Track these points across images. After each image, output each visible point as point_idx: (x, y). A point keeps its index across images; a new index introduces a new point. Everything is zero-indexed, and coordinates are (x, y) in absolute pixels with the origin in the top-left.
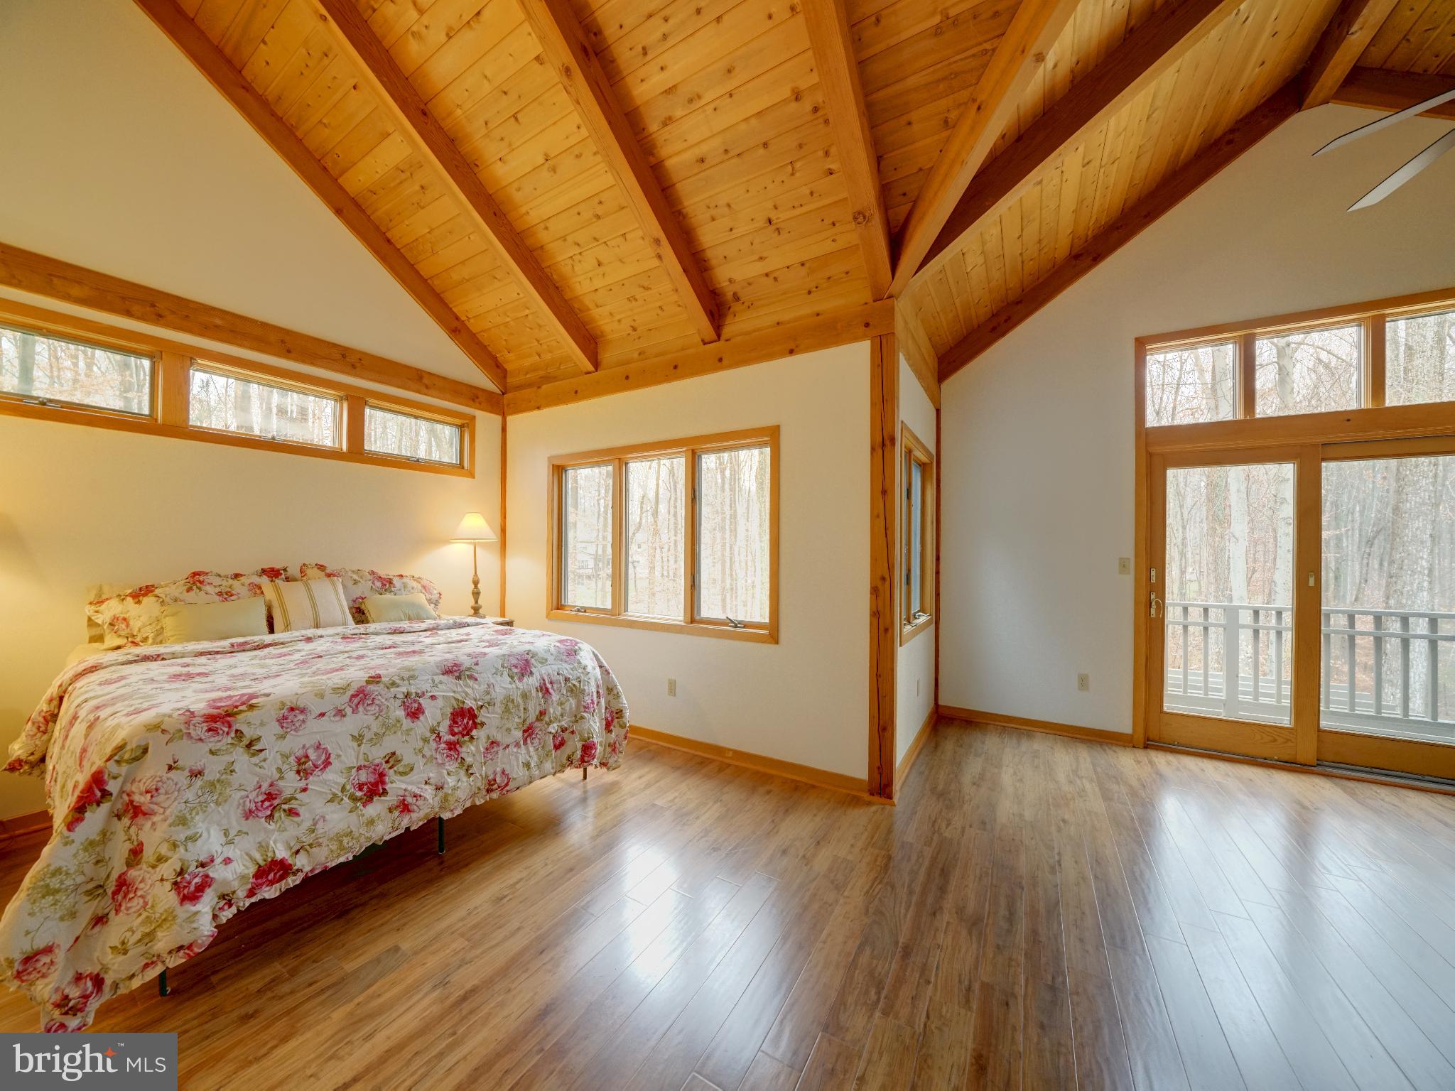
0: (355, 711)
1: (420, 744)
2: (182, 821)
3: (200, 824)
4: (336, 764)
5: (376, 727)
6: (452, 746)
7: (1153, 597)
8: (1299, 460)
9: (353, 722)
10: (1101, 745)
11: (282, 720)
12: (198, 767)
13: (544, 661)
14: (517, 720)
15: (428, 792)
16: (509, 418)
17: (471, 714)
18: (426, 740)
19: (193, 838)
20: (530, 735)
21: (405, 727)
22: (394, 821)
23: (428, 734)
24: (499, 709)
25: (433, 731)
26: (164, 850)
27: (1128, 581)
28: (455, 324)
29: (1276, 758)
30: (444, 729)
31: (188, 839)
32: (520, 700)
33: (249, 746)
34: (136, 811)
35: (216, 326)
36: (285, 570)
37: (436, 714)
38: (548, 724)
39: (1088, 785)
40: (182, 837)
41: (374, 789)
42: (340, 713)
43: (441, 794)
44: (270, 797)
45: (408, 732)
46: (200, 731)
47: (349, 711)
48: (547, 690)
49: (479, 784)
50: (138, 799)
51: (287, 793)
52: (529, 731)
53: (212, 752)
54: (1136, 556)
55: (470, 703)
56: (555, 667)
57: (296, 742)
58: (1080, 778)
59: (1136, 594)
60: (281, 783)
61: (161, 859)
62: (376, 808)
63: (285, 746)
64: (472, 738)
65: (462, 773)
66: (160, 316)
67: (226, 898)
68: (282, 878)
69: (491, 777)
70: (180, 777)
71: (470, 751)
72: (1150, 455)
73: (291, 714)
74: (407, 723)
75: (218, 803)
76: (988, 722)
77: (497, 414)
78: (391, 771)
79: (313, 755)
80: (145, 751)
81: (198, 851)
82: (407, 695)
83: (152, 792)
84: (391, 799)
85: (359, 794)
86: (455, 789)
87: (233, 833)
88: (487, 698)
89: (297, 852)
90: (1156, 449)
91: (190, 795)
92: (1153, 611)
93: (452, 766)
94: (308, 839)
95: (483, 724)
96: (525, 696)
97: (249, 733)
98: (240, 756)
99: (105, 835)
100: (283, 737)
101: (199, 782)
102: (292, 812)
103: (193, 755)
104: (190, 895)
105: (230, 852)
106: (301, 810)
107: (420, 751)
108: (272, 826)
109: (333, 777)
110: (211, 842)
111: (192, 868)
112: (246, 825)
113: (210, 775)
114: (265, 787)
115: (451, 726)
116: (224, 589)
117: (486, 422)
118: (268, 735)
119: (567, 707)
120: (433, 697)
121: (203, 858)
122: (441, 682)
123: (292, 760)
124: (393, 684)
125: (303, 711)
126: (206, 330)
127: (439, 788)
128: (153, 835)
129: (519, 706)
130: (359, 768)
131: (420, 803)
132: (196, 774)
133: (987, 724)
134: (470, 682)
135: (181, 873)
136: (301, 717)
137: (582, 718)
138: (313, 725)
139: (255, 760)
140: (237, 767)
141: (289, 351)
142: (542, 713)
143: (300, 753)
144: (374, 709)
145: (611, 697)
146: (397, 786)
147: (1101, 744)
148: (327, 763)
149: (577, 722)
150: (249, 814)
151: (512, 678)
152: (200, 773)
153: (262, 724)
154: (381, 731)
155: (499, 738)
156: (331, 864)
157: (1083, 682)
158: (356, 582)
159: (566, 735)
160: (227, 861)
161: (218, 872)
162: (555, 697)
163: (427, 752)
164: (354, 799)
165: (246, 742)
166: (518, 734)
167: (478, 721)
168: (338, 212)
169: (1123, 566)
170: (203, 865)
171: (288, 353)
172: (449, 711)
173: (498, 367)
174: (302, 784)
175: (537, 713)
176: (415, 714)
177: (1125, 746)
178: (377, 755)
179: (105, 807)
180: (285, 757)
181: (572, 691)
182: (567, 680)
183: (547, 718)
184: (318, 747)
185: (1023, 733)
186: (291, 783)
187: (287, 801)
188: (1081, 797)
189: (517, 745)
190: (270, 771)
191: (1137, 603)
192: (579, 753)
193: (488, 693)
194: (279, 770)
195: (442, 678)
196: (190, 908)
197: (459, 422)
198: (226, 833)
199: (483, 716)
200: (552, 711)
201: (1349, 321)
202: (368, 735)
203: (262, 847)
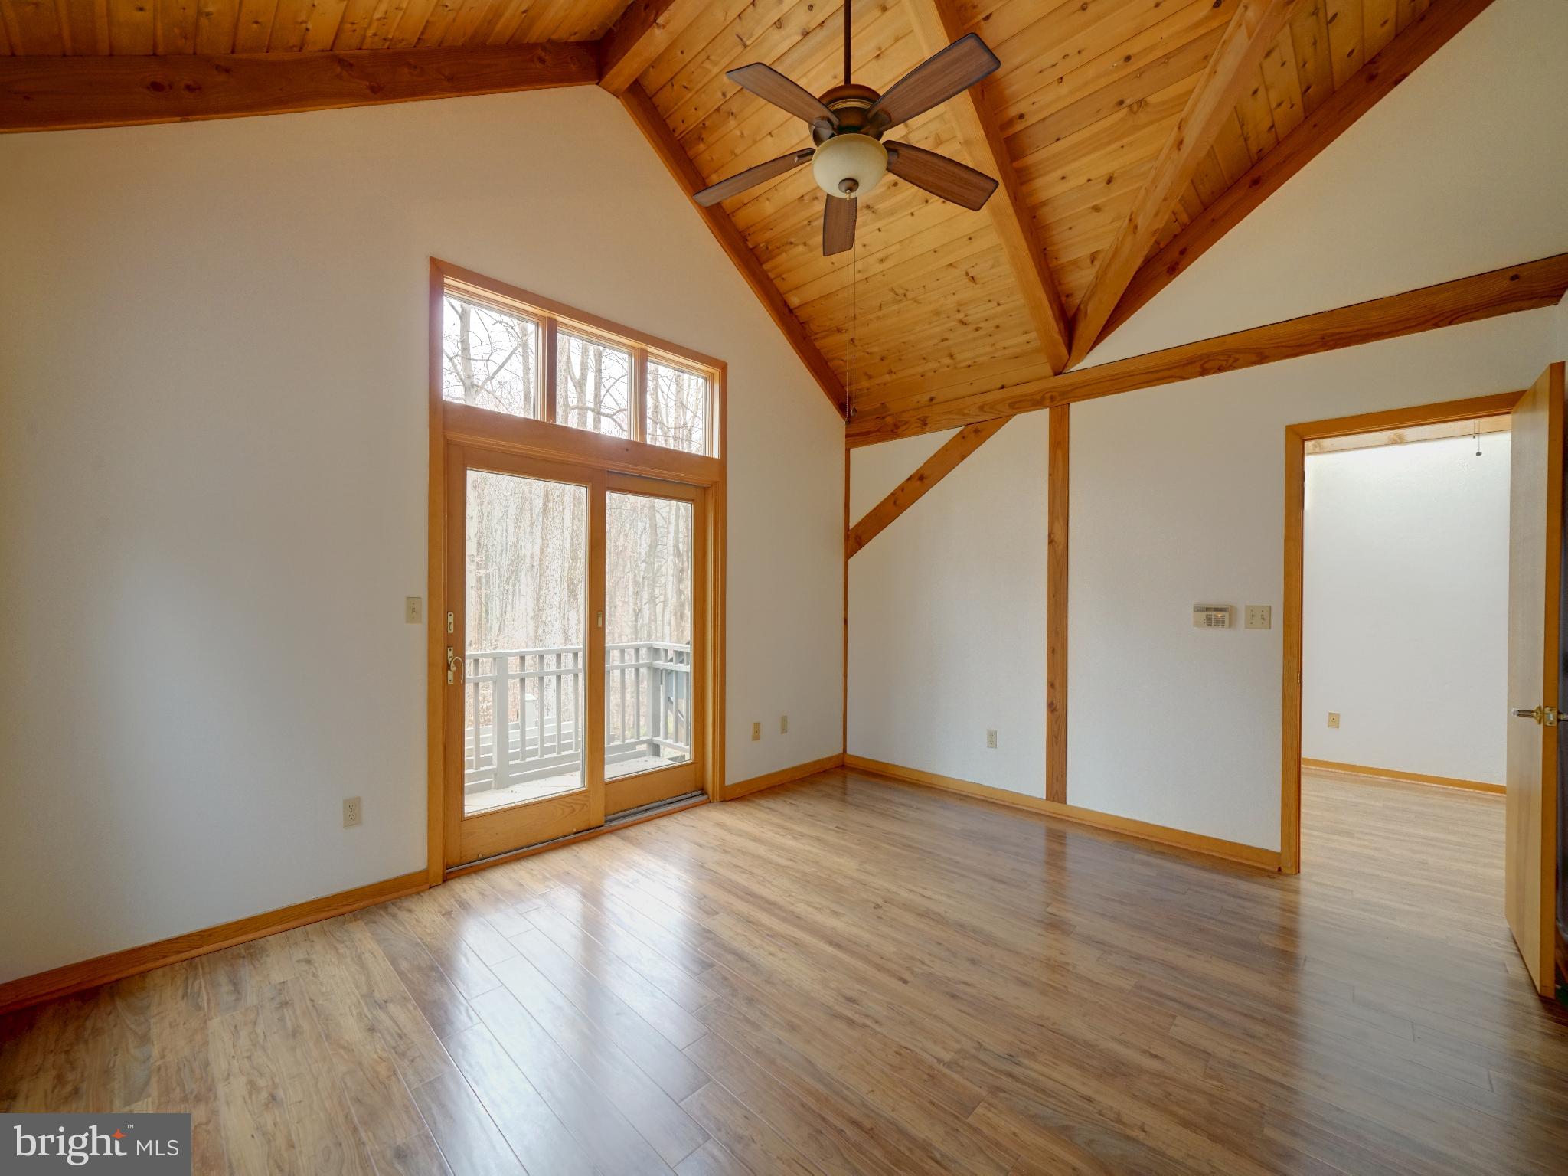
7: (450, 654)
8: (591, 484)
10: (385, 908)
27: (419, 633)
29: (575, 830)
39: (403, 1017)
54: (431, 594)
58: (382, 1005)
59: (430, 652)
72: (448, 444)
76: (143, 968)
90: (456, 436)
92: (451, 675)
133: (143, 974)
147: (383, 906)
157: (352, 812)
169: (412, 610)
177: (418, 893)
185: (240, 956)
188: (403, 1055)
191: (431, 665)
201: (623, 345)
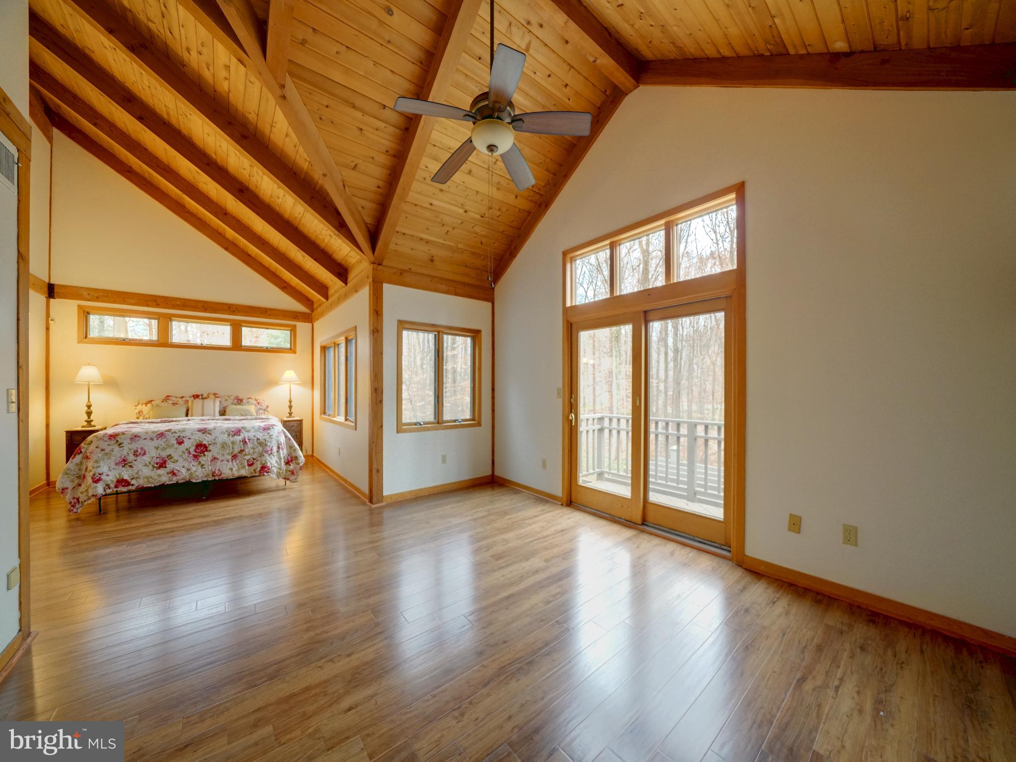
0: (157, 439)
1: (182, 454)
2: (97, 462)
3: (102, 463)
4: (147, 454)
5: (164, 445)
6: (195, 456)
9: (156, 443)
11: (131, 439)
12: (103, 448)
13: (249, 431)
14: (228, 451)
15: (184, 471)
16: (315, 324)
17: (205, 446)
18: (184, 452)
19: (98, 467)
20: (235, 458)
21: (175, 447)
22: (170, 478)
23: (185, 451)
24: (219, 446)
25: (187, 450)
26: (91, 468)
28: (285, 285)
30: (192, 450)
31: (97, 467)
32: (231, 445)
33: (120, 445)
34: (87, 458)
35: (178, 305)
36: (202, 395)
37: (189, 444)
38: (245, 455)
40: (96, 466)
41: (162, 465)
42: (152, 439)
43: (189, 472)
44: (124, 460)
45: (177, 449)
46: (106, 439)
47: (155, 439)
48: (246, 442)
49: (208, 472)
50: (88, 454)
51: (130, 461)
52: (234, 457)
53: (108, 445)
54: (564, 386)
55: (205, 442)
56: (254, 434)
57: (135, 446)
59: (563, 410)
60: (128, 457)
61: (91, 471)
62: (161, 471)
63: (131, 446)
64: (205, 455)
65: (199, 467)
66: (158, 305)
67: (108, 486)
68: (127, 486)
69: (214, 471)
70: (98, 450)
71: (202, 459)
73: (135, 437)
74: (176, 446)
75: (108, 459)
77: (308, 322)
78: (169, 461)
79: (139, 451)
80: (92, 442)
81: (100, 470)
82: (179, 437)
83: (91, 453)
84: (168, 470)
85: (156, 466)
86: (195, 471)
87: (111, 468)
88: (214, 442)
89: (133, 479)
91: (100, 455)
93: (195, 463)
94: (136, 476)
95: (210, 451)
96: (233, 443)
97: (120, 441)
98: (116, 448)
99: (81, 463)
100: (131, 444)
101: (103, 452)
102: (131, 466)
103: (103, 445)
104: (96, 481)
105: (109, 473)
106: (134, 466)
107: (181, 456)
108: (124, 469)
109: (146, 458)
110: (104, 469)
111: (97, 474)
112: (116, 467)
113: (107, 451)
114: (123, 457)
115: (195, 449)
116: (175, 402)
117: (302, 327)
118: (126, 443)
119: (257, 450)
120: (189, 439)
121: (101, 472)
122: (195, 434)
123: (132, 451)
124: (175, 432)
125: (139, 437)
126: (174, 307)
127: (188, 470)
128: (90, 464)
129: (229, 447)
130: (157, 458)
131: (180, 473)
132: (103, 450)
134: (208, 435)
135: (94, 475)
136: (138, 439)
137: (263, 455)
138: (141, 441)
139: (121, 449)
140: (114, 450)
141: (206, 310)
142: (242, 451)
143: (135, 449)
144: (165, 440)
145: (291, 450)
146: (170, 466)
148: (144, 454)
149: (260, 456)
150: (117, 464)
151: (229, 435)
152: (104, 450)
153: (125, 439)
154: (166, 447)
155: (218, 457)
156: (145, 486)
157: (544, 464)
158: (226, 400)
159: (255, 461)
160: (108, 475)
161: (104, 477)
162: (250, 445)
163: (183, 456)
164: (153, 467)
165: (118, 443)
166: (230, 457)
167: (208, 449)
168: (226, 249)
170: (100, 474)
171: (205, 310)
172: (195, 444)
173: (308, 300)
174: (135, 458)
175: (239, 450)
176: (180, 443)
177: (557, 504)
178: (164, 454)
179: (81, 455)
180: (130, 450)
181: (260, 444)
182: (258, 439)
183: (244, 453)
184: (142, 448)
186: (131, 458)
187: (130, 463)
189: (228, 461)
190: (125, 453)
191: (563, 416)
192: (259, 469)
193: (215, 440)
194: (128, 453)
195: (197, 432)
196: (95, 485)
197: (290, 329)
198: (109, 468)
199: (210, 448)
200: (247, 450)
202: (161, 447)
203: (120, 474)
